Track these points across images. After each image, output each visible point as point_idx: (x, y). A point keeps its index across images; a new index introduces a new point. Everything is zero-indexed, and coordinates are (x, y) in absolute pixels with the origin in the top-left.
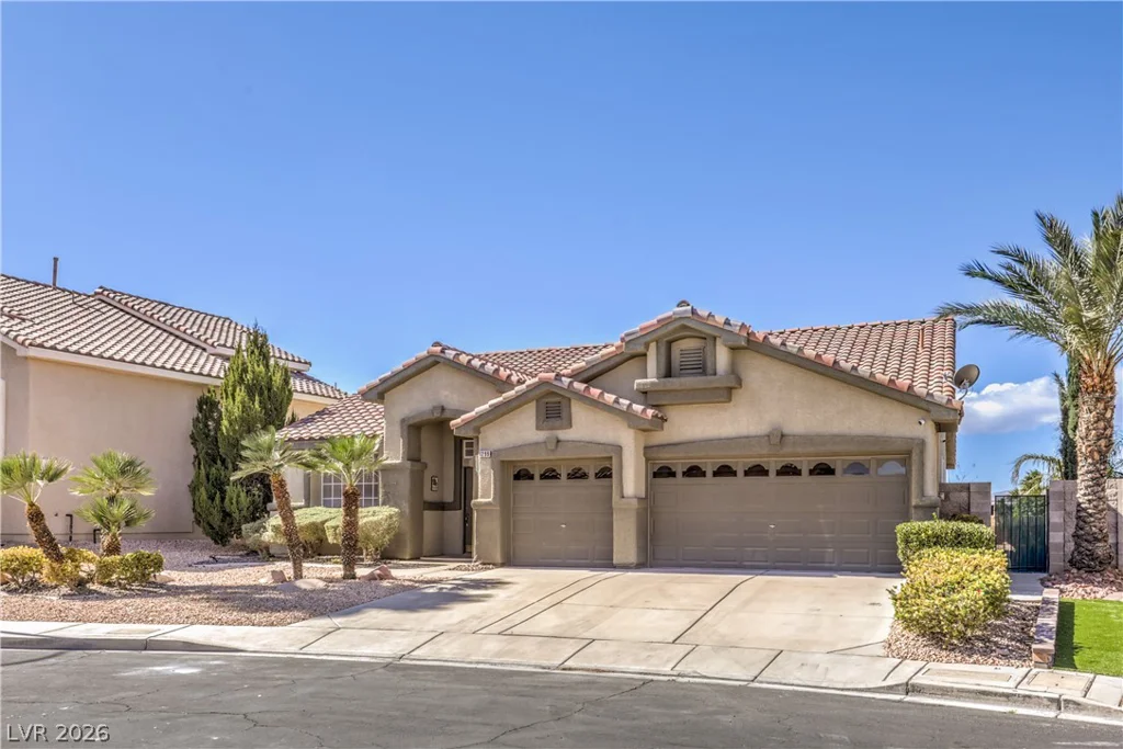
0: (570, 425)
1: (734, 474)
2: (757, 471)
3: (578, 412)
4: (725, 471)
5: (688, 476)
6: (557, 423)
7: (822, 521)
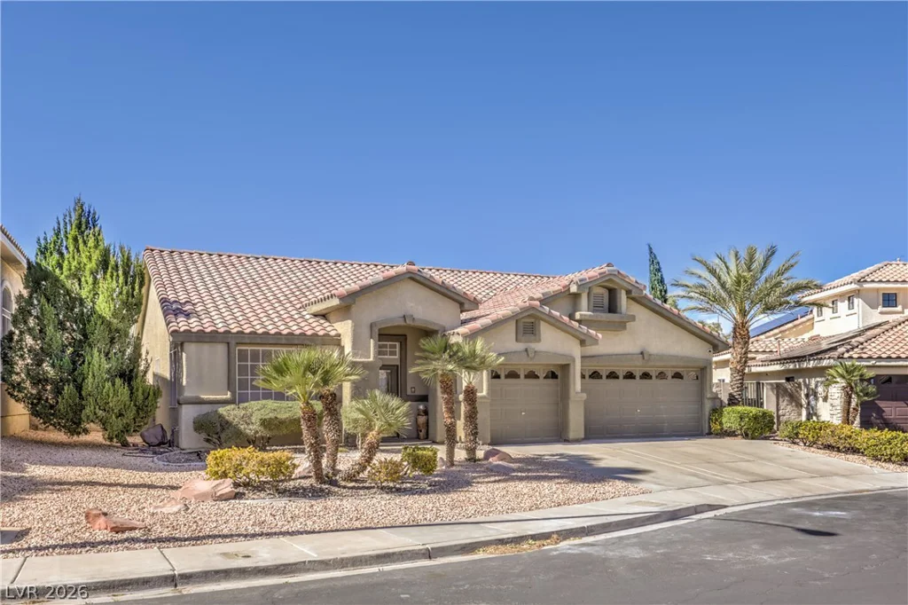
0: (539, 341)
1: (617, 377)
2: (630, 376)
3: (546, 331)
4: (612, 376)
5: (593, 378)
6: (532, 337)
7: (662, 407)
